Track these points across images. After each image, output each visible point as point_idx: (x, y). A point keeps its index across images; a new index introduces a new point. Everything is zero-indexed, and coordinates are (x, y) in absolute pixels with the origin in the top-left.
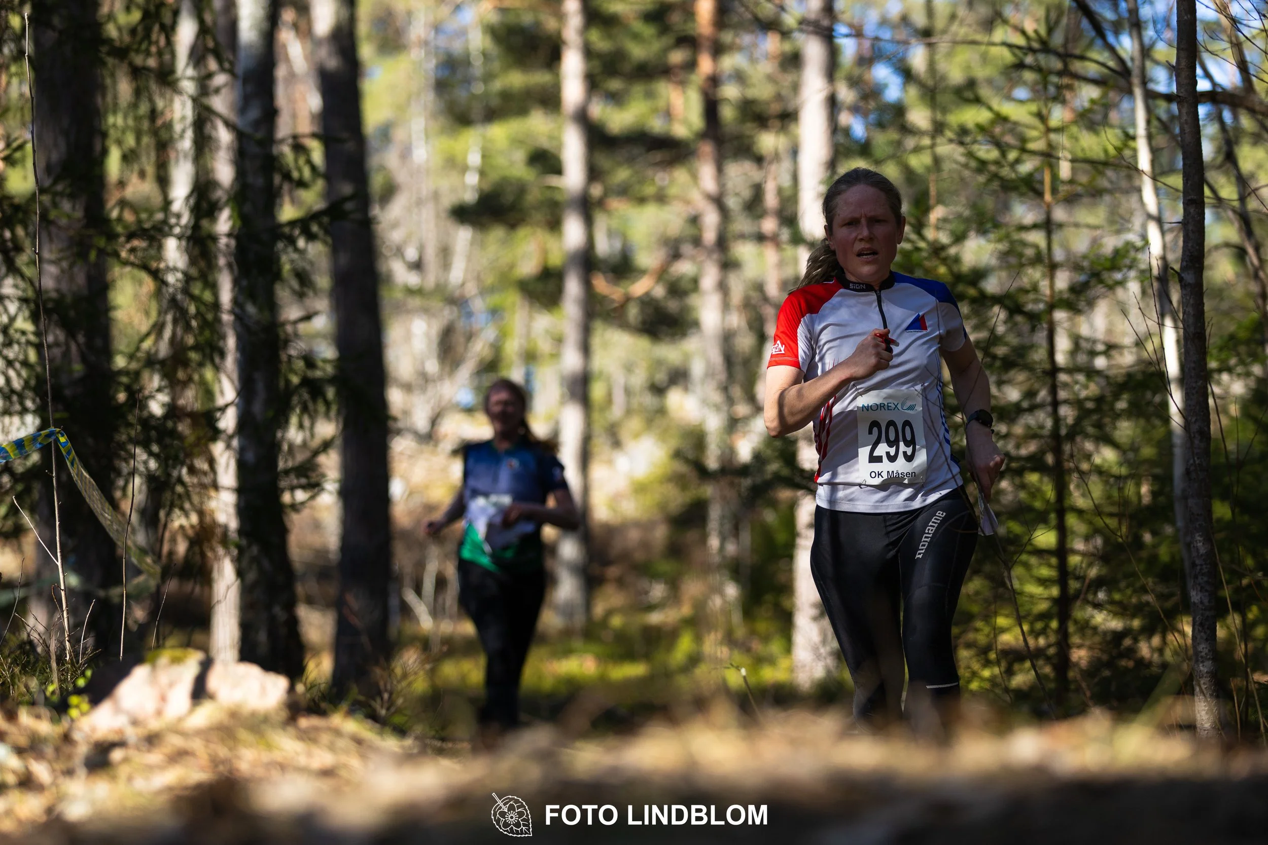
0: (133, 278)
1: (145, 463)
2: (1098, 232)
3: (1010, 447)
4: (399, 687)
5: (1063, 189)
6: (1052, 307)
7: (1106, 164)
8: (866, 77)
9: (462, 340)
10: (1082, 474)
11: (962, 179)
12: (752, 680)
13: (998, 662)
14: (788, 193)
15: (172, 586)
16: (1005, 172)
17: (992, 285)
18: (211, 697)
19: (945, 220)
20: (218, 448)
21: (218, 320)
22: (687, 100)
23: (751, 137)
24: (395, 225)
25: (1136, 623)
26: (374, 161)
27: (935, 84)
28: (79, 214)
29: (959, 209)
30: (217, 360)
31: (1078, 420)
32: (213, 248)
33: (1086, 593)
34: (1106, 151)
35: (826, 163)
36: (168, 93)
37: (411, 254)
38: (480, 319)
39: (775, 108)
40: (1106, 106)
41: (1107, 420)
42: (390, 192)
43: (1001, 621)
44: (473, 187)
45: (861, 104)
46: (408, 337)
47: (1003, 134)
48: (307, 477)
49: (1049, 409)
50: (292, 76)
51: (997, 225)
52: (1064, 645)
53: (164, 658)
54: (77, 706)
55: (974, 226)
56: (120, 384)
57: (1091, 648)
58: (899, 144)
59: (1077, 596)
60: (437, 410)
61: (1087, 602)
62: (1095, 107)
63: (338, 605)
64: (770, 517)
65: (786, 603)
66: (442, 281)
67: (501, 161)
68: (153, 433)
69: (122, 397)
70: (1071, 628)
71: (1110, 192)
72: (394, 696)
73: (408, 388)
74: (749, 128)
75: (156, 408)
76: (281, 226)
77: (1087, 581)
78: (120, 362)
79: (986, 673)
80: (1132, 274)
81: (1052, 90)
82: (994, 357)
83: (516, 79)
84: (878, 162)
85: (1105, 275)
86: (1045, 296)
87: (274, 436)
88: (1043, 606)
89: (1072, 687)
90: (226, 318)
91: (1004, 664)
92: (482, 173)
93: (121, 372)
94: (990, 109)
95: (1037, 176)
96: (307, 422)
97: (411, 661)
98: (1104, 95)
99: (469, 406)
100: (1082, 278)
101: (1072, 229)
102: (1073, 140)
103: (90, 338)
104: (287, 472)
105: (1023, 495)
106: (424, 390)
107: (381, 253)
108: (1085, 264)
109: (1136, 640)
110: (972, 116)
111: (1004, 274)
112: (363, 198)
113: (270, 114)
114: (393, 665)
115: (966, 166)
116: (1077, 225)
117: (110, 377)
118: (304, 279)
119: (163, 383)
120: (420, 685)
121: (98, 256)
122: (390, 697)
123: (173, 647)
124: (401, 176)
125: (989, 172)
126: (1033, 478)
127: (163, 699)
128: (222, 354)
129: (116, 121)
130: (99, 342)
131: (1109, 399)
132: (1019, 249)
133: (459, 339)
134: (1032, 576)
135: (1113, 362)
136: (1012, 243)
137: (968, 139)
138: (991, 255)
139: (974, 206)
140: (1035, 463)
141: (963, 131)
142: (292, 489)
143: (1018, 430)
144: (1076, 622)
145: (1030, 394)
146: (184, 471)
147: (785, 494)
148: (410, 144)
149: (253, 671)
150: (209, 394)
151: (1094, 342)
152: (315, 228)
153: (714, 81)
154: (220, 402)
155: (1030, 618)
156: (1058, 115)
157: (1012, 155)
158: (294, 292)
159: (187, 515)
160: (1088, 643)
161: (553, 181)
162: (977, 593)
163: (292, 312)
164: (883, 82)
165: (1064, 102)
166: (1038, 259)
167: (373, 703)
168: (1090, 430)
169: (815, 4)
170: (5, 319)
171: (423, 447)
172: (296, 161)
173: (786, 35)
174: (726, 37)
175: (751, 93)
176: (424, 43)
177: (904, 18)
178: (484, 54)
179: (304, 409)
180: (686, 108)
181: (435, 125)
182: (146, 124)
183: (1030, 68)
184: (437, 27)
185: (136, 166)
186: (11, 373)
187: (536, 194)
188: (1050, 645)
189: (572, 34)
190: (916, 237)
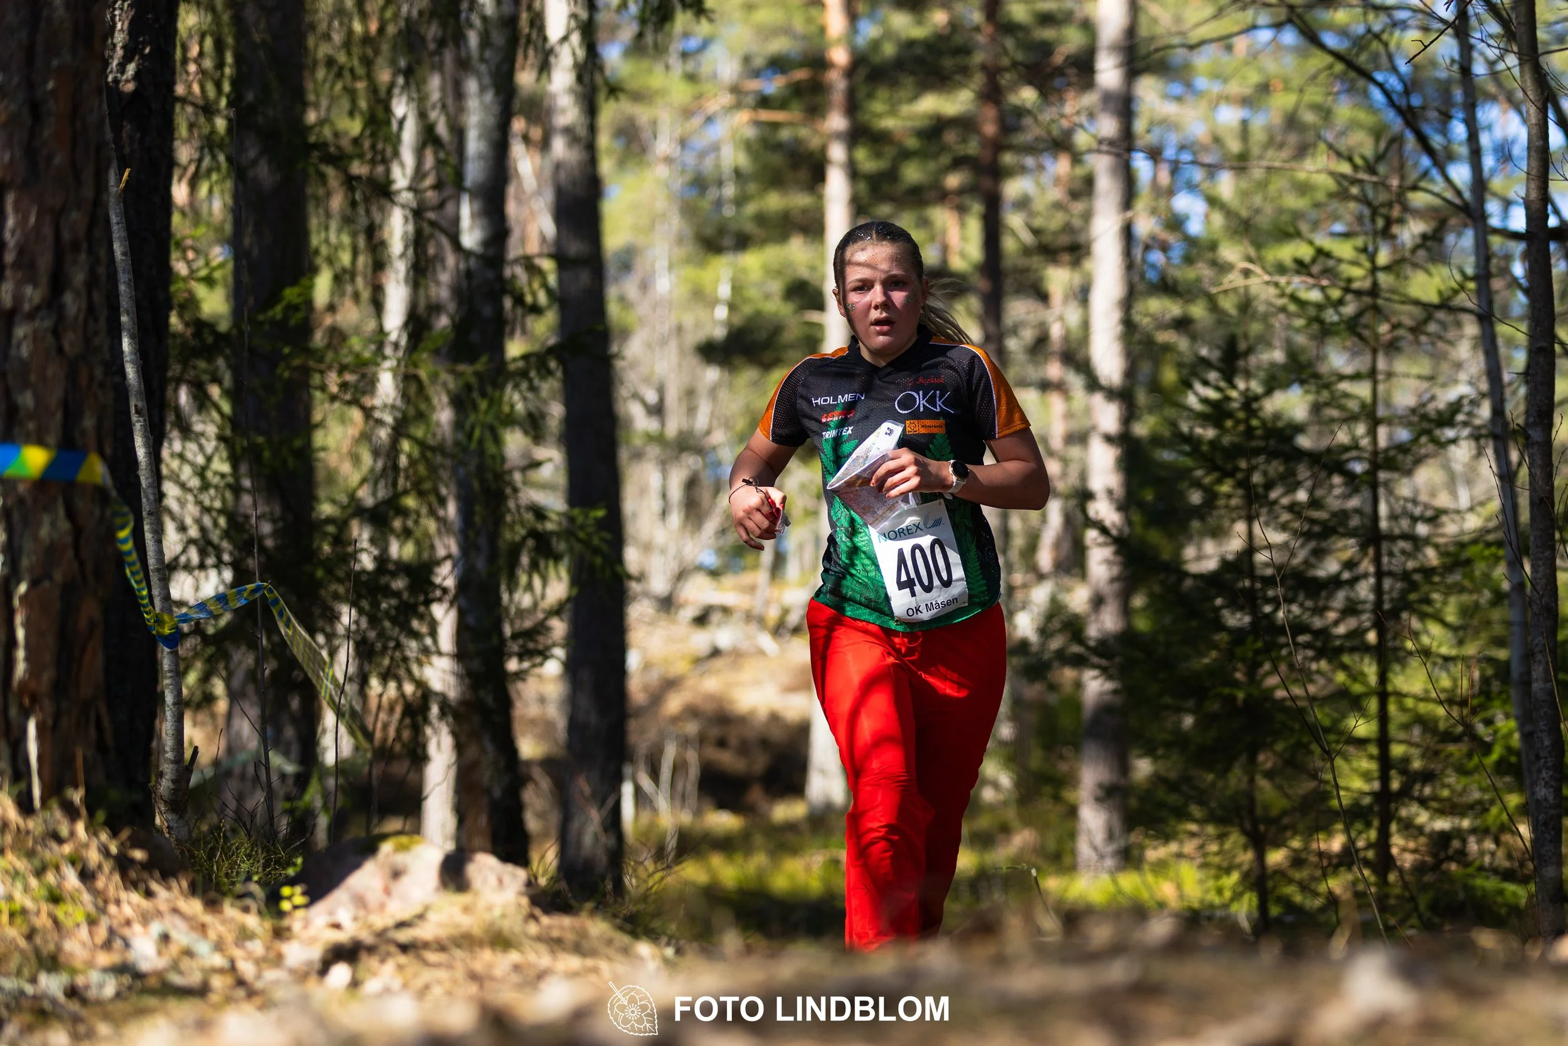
2: (1428, 383)
6: (1376, 467)
7: (1438, 307)
8: (1169, 206)
9: (707, 493)
10: (1406, 654)
14: (1076, 335)
16: (1328, 314)
17: (1304, 442)
20: (438, 611)
22: (966, 231)
23: (1036, 270)
24: (634, 364)
25: (1466, 823)
26: (612, 292)
27: (1250, 215)
30: (437, 508)
31: (1404, 593)
33: (1412, 788)
34: (1439, 293)
35: (1120, 301)
36: (386, 205)
37: (651, 397)
39: (1064, 240)
40: (1436, 241)
44: (722, 323)
46: (642, 492)
48: (536, 642)
49: (1372, 580)
50: (522, 195)
51: (1313, 375)
52: (1384, 845)
54: (290, 898)
56: (326, 534)
57: (1415, 851)
59: (1399, 794)
60: (678, 570)
61: (1412, 798)
62: (1426, 242)
64: (1051, 698)
65: (1069, 796)
66: (687, 426)
67: (753, 293)
69: (326, 548)
70: (1394, 827)
74: (1036, 261)
75: (367, 562)
76: (510, 362)
77: (1413, 773)
78: (326, 509)
80: (1466, 432)
81: (1380, 223)
82: (1313, 521)
83: (774, 201)
85: (1436, 431)
86: (1367, 453)
87: (500, 599)
88: (1364, 801)
92: (732, 307)
93: (330, 520)
94: (1311, 243)
95: (1363, 319)
96: (537, 582)
99: (712, 568)
104: (513, 637)
105: (1341, 677)
106: (664, 550)
107: (619, 394)
108: (1413, 417)
109: (1464, 841)
110: (1287, 252)
111: (1317, 430)
112: (601, 333)
113: (501, 234)
115: (1283, 309)
116: (1407, 376)
117: (318, 526)
123: (397, 835)
124: (643, 309)
125: (1309, 314)
129: (326, 239)
130: (301, 486)
132: (1343, 401)
133: (705, 495)
134: (1354, 770)
135: (1438, 530)
136: (1330, 393)
138: (1305, 408)
139: (1290, 351)
140: (1355, 642)
141: (1281, 269)
143: (1337, 603)
144: (1400, 820)
145: (1350, 565)
147: (1070, 675)
148: (654, 272)
150: (429, 547)
152: (552, 365)
154: (439, 553)
156: (1386, 252)
159: (401, 687)
160: (1414, 844)
161: (814, 316)
163: (519, 457)
164: (1187, 211)
165: (1391, 238)
166: (1360, 413)
169: (1108, 126)
170: (200, 460)
171: (661, 614)
172: (530, 284)
173: (1077, 158)
174: (1008, 158)
175: (1038, 222)
176: (668, 160)
177: (1217, 140)
178: (738, 174)
179: (534, 566)
180: (964, 238)
181: (681, 252)
182: (362, 242)
183: (1356, 199)
184: (683, 143)
185: (349, 289)
186: (207, 521)
187: (793, 332)
188: (1369, 846)
189: (837, 152)
190: (1222, 384)
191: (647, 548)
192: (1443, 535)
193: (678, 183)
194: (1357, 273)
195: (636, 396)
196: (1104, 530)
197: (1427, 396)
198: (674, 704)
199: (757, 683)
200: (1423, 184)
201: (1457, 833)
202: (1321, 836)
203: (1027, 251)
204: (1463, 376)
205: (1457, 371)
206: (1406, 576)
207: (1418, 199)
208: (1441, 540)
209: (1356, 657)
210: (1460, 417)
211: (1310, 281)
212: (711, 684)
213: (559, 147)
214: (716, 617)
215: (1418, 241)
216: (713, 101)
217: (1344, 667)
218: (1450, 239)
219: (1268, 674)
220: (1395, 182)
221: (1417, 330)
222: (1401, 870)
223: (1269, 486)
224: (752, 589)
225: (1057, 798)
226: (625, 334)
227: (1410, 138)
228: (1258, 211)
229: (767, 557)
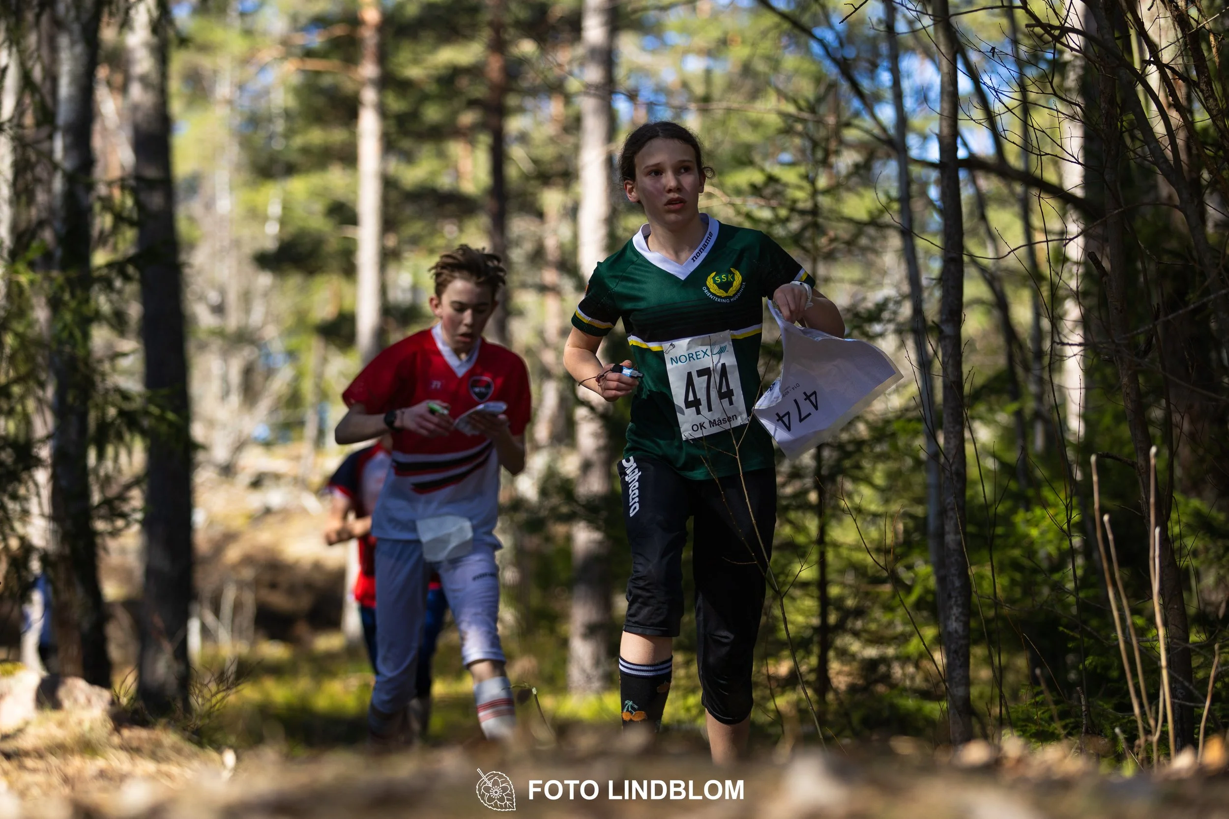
2: (861, 287)
7: (868, 224)
14: (569, 247)
16: (775, 229)
20: (38, 474)
22: (475, 161)
23: (534, 193)
24: (199, 273)
25: (891, 651)
26: (181, 212)
31: (839, 461)
33: (846, 622)
34: (869, 212)
35: (605, 219)
37: (215, 299)
38: (279, 359)
39: (558, 167)
40: (867, 169)
44: (273, 236)
47: (772, 194)
50: (107, 130)
52: (824, 670)
57: (849, 674)
59: (836, 627)
60: (237, 442)
61: (846, 630)
62: (859, 170)
64: (547, 548)
65: (561, 630)
66: (244, 322)
67: (299, 212)
70: (831, 654)
71: (871, 250)
74: (533, 186)
76: (96, 270)
77: (848, 610)
80: (891, 327)
81: (820, 155)
83: (316, 136)
85: (866, 326)
88: (805, 633)
89: (832, 710)
92: (283, 222)
94: (762, 170)
99: (265, 440)
101: (836, 284)
104: (99, 505)
105: (786, 531)
107: (187, 297)
109: (889, 666)
113: (88, 164)
116: (842, 280)
124: (207, 224)
126: (795, 515)
131: (871, 442)
133: (258, 378)
134: (795, 608)
140: (799, 501)
144: (836, 649)
147: (561, 529)
148: (216, 194)
149: (79, 684)
150: (29, 426)
152: (131, 271)
154: (37, 436)
156: (824, 178)
159: (8, 540)
160: (847, 669)
161: (349, 231)
165: (828, 167)
169: (593, 74)
171: (224, 478)
173: (568, 99)
174: (512, 101)
175: (537, 153)
176: (230, 102)
177: (685, 85)
178: (288, 114)
180: (474, 165)
181: (240, 179)
183: (800, 135)
184: (241, 87)
187: (333, 244)
188: (811, 671)
189: (369, 95)
191: (211, 424)
192: (872, 412)
193: (237, 120)
194: (801, 196)
195: (202, 298)
197: (860, 297)
198: (233, 554)
199: (302, 535)
200: (856, 122)
201: (883, 660)
202: (771, 662)
203: (526, 177)
204: (887, 281)
205: (883, 277)
206: (840, 447)
207: (851, 134)
208: (870, 417)
209: (800, 514)
210: (886, 315)
211: (762, 202)
212: (265, 537)
213: (136, 92)
214: (267, 482)
215: (851, 169)
216: (265, 53)
217: (790, 522)
218: (877, 166)
220: (831, 120)
221: (850, 243)
222: (836, 691)
224: (298, 458)
225: (552, 631)
226: (192, 246)
227: (845, 86)
228: (718, 144)
229: (310, 430)
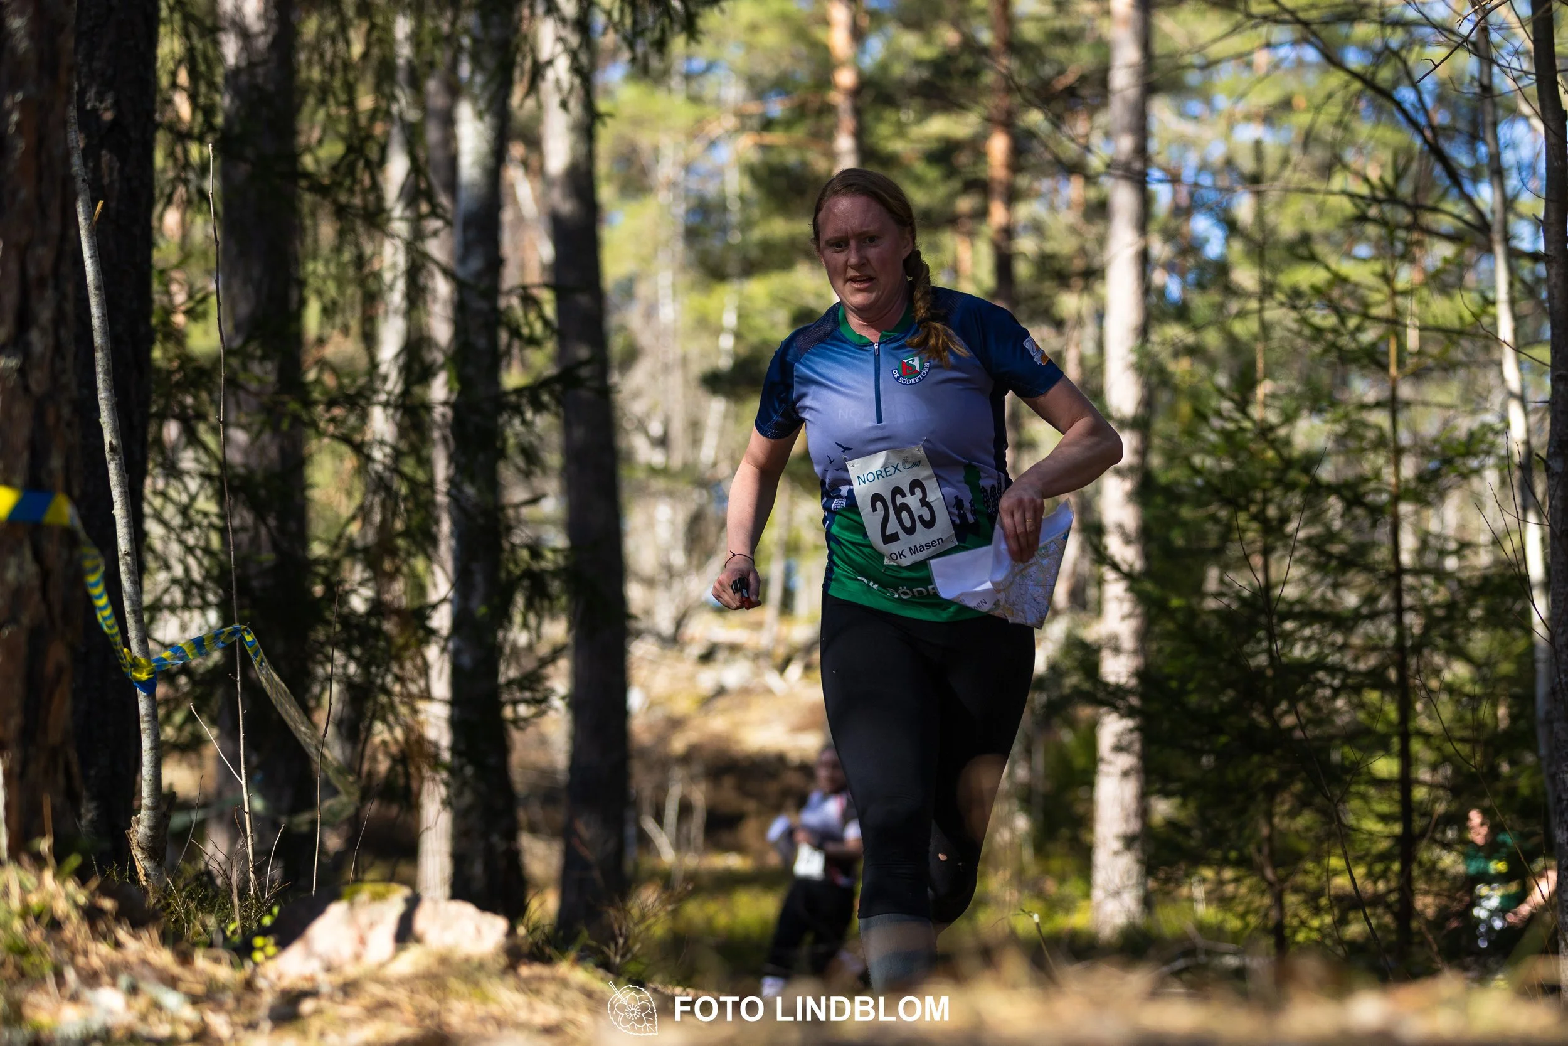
0: (334, 453)
1: (345, 666)
2: (1452, 412)
3: (1347, 659)
4: (637, 930)
5: (1411, 362)
6: (1396, 499)
7: (1461, 333)
8: (1184, 229)
9: (713, 529)
10: (1430, 692)
11: (1295, 350)
12: (1047, 928)
13: (1329, 909)
14: (1092, 362)
15: (372, 808)
16: (1345, 341)
17: (1326, 473)
18: (418, 940)
19: (1273, 396)
20: (432, 652)
21: (431, 503)
22: (975, 252)
23: (1049, 297)
24: (637, 395)
26: (613, 321)
27: (1265, 239)
28: (272, 378)
29: (1292, 383)
30: (430, 550)
31: (1427, 629)
32: (427, 418)
33: (1434, 831)
34: (1461, 318)
35: (1136, 329)
36: (378, 235)
37: (656, 429)
39: (1078, 264)
40: (1460, 266)
41: (1459, 630)
42: (632, 355)
43: (1335, 862)
44: (727, 352)
45: (1177, 261)
46: (651, 524)
47: (1342, 297)
48: (532, 690)
49: (1392, 616)
50: (520, 220)
51: (1333, 404)
52: (1406, 890)
53: (364, 894)
54: (262, 949)
55: (1308, 403)
56: (317, 574)
57: (1437, 895)
58: (1221, 307)
59: (1422, 835)
60: (682, 609)
61: (1434, 841)
62: (1449, 267)
63: (566, 834)
64: (1067, 737)
65: (1085, 836)
66: (691, 459)
67: (760, 322)
68: (355, 633)
69: (318, 590)
70: (1416, 871)
71: (1466, 365)
72: (630, 942)
73: (650, 583)
74: (1048, 286)
75: (358, 604)
76: (506, 394)
77: (1435, 817)
78: (318, 549)
79: (1315, 923)
80: (1490, 461)
81: (1399, 247)
82: (1330, 556)
83: (779, 228)
84: (1196, 329)
85: (1459, 461)
86: (1389, 485)
87: (495, 636)
88: (1384, 845)
89: (1417, 939)
90: (441, 499)
91: (1336, 912)
92: (738, 336)
93: (318, 561)
94: (1327, 268)
95: (1382, 346)
97: (650, 901)
98: (1459, 254)
100: (1433, 465)
101: (1420, 409)
102: (1424, 306)
103: (282, 519)
104: (510, 683)
105: (1361, 716)
106: (668, 586)
107: (621, 427)
108: (1437, 448)
110: (1306, 276)
111: (1341, 459)
112: (601, 363)
113: (495, 264)
114: (630, 904)
115: (1299, 334)
116: (1426, 404)
117: (307, 566)
118: (531, 456)
119: (366, 575)
120: (659, 929)
121: (292, 426)
122: (626, 942)
123: (374, 881)
124: (645, 339)
125: (1325, 340)
126: (1373, 696)
127: (362, 941)
128: (434, 540)
129: (316, 269)
130: (292, 526)
131: (1463, 605)
132: (1360, 431)
133: (709, 528)
134: (1371, 811)
135: (1465, 563)
136: (1351, 423)
137: (1301, 303)
138: (1328, 438)
139: (1307, 380)
140: (1376, 679)
141: (1296, 294)
142: (515, 703)
143: (1356, 640)
144: (1421, 864)
145: (1370, 599)
146: (389, 679)
147: (1085, 712)
148: (656, 301)
149: (467, 910)
150: (419, 588)
151: (1446, 539)
152: (546, 398)
153: (1008, 232)
154: (433, 597)
155: (1368, 859)
156: (1406, 276)
157: (1353, 322)
158: (519, 469)
159: (391, 729)
160: (1435, 888)
162: (1308, 829)
163: (517, 494)
164: (1204, 234)
165: (1413, 261)
166: (1380, 443)
167: (605, 949)
168: (1440, 641)
169: (1123, 145)
170: (184, 498)
171: (666, 652)
172: (526, 315)
174: (1027, 183)
175: (1050, 247)
176: (673, 185)
177: (1229, 163)
178: (742, 198)
179: (529, 606)
180: (975, 263)
181: (685, 279)
182: (351, 272)
183: (1374, 221)
184: (687, 167)
185: (339, 320)
186: (191, 561)
188: (1391, 891)
190: (1237, 415)
192: (1467, 569)
193: (680, 209)
194: (1377, 299)
195: (640, 428)
196: (1115, 567)
197: (1449, 425)
198: (678, 744)
199: (765, 722)
200: (1448, 206)
203: (1038, 277)
207: (1437, 221)
208: (1465, 575)
212: (717, 724)
214: (721, 656)
215: (1444, 265)
216: (715, 124)
217: (1364, 705)
219: (1286, 713)
221: (1440, 358)
223: (1284, 519)
224: (759, 626)
225: (1073, 840)
226: (627, 364)
229: (775, 593)
